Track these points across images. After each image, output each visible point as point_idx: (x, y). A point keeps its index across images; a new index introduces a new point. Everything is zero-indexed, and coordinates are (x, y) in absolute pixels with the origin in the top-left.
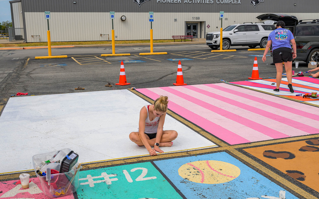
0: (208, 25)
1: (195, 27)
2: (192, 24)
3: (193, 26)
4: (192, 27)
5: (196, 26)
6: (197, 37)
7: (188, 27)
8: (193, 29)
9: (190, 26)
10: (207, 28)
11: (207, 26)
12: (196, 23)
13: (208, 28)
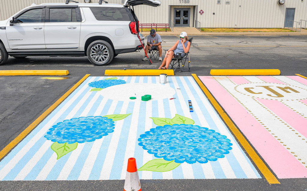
0: (201, 10)
1: (186, 13)
2: (182, 8)
3: (184, 11)
4: (182, 13)
5: (188, 11)
6: (189, 26)
7: (177, 12)
8: (184, 16)
9: (180, 11)
10: (199, 14)
11: (200, 12)
12: (188, 7)
13: (201, 14)
